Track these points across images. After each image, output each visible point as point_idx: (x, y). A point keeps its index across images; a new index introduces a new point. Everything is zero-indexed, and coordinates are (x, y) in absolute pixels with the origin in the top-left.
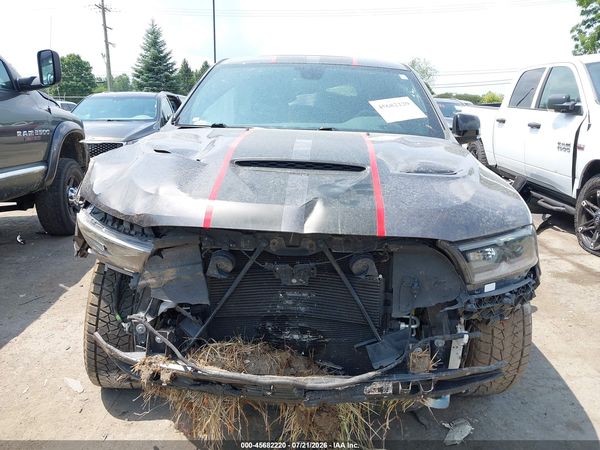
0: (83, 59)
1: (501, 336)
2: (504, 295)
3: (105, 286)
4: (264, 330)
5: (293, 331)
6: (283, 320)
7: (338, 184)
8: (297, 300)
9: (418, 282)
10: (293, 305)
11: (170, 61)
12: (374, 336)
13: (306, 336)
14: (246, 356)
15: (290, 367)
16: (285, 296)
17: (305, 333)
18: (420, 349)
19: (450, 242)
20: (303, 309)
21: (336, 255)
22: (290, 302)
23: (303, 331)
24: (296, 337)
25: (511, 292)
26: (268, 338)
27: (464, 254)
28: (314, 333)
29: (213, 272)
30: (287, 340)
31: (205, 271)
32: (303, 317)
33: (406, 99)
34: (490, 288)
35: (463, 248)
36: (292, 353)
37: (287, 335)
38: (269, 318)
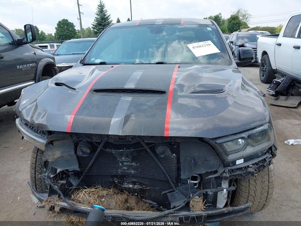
0: (69, 21)
1: (254, 183)
2: (248, 166)
3: (38, 154)
4: (114, 182)
5: (129, 183)
6: (123, 177)
7: (148, 103)
8: (129, 167)
9: (194, 159)
10: (128, 170)
11: (110, 20)
12: (171, 188)
13: (136, 186)
14: (103, 197)
15: (127, 202)
16: (123, 165)
17: (136, 184)
18: (197, 197)
19: (210, 139)
20: (133, 172)
21: (148, 144)
22: (126, 168)
23: (134, 183)
24: (131, 186)
25: (253, 164)
26: (116, 186)
27: (221, 144)
28: (140, 184)
29: (80, 153)
30: (125, 188)
31: (76, 153)
32: (133, 176)
33: (210, 42)
34: (240, 162)
35: (219, 141)
36: (128, 196)
37: (126, 185)
38: (116, 176)
